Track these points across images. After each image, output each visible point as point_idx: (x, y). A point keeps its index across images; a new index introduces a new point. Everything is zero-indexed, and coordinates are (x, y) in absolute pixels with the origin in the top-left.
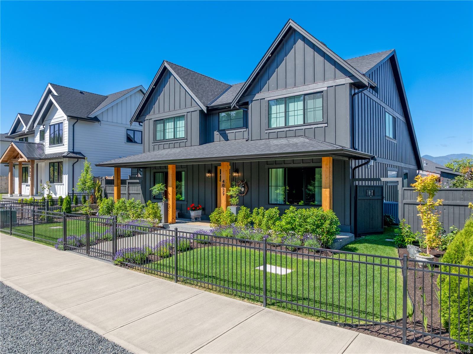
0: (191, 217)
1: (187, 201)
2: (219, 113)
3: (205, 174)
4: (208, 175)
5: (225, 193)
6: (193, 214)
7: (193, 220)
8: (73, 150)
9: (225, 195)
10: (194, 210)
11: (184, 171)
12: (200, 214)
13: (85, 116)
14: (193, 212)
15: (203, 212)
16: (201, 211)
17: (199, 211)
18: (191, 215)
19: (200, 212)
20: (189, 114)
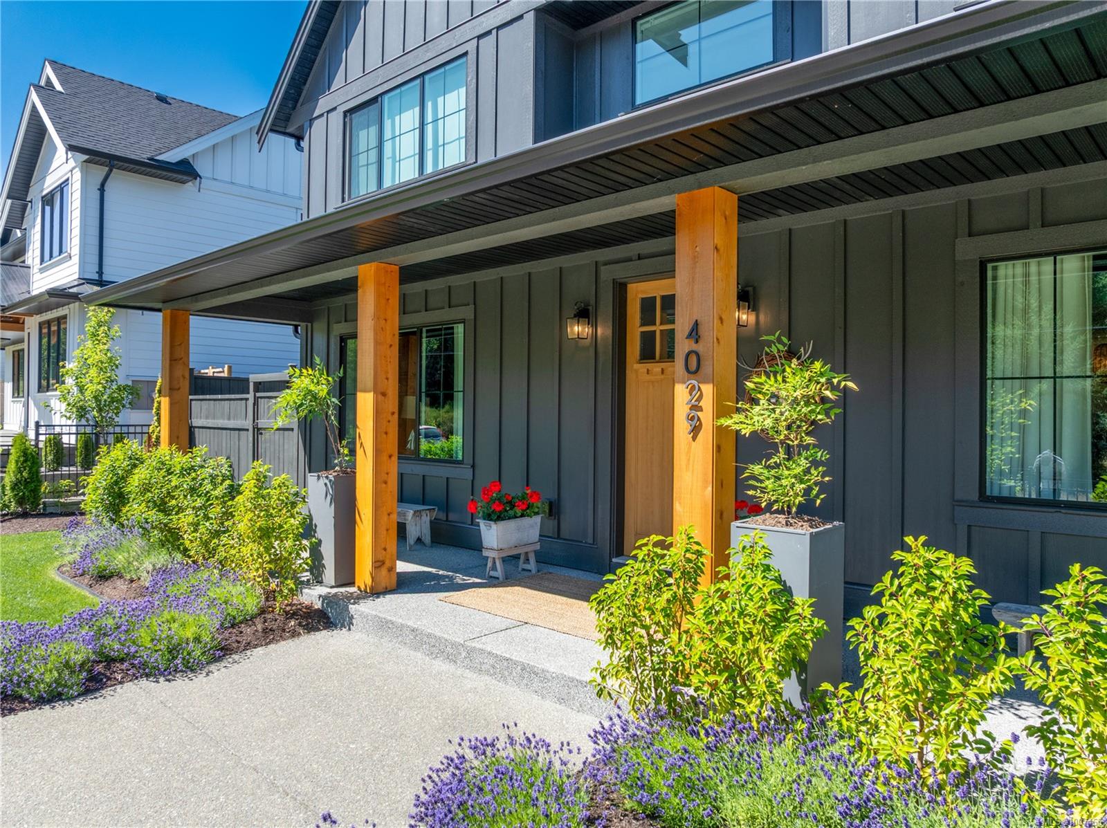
0: (485, 553)
1: (473, 466)
2: (634, 22)
3: (562, 329)
4: (577, 329)
5: (706, 416)
6: (494, 536)
7: (494, 568)
8: (100, 273)
9: (706, 435)
10: (499, 518)
11: (463, 321)
12: (534, 534)
13: (145, 156)
14: (494, 526)
15: (552, 523)
16: (537, 520)
17: (526, 521)
18: (486, 543)
19: (532, 526)
20: (488, 44)
